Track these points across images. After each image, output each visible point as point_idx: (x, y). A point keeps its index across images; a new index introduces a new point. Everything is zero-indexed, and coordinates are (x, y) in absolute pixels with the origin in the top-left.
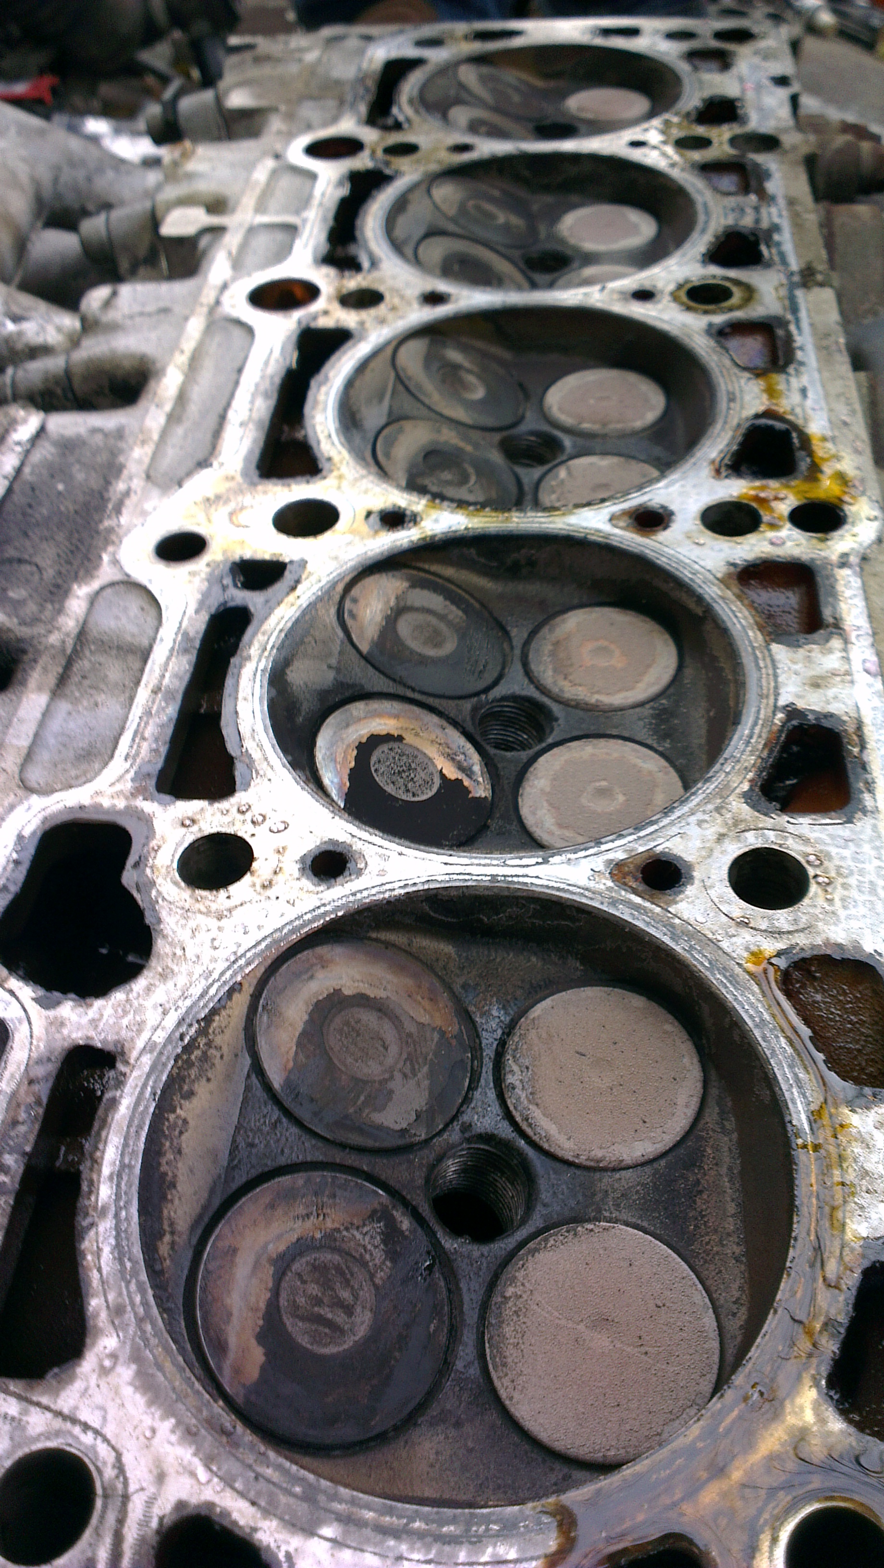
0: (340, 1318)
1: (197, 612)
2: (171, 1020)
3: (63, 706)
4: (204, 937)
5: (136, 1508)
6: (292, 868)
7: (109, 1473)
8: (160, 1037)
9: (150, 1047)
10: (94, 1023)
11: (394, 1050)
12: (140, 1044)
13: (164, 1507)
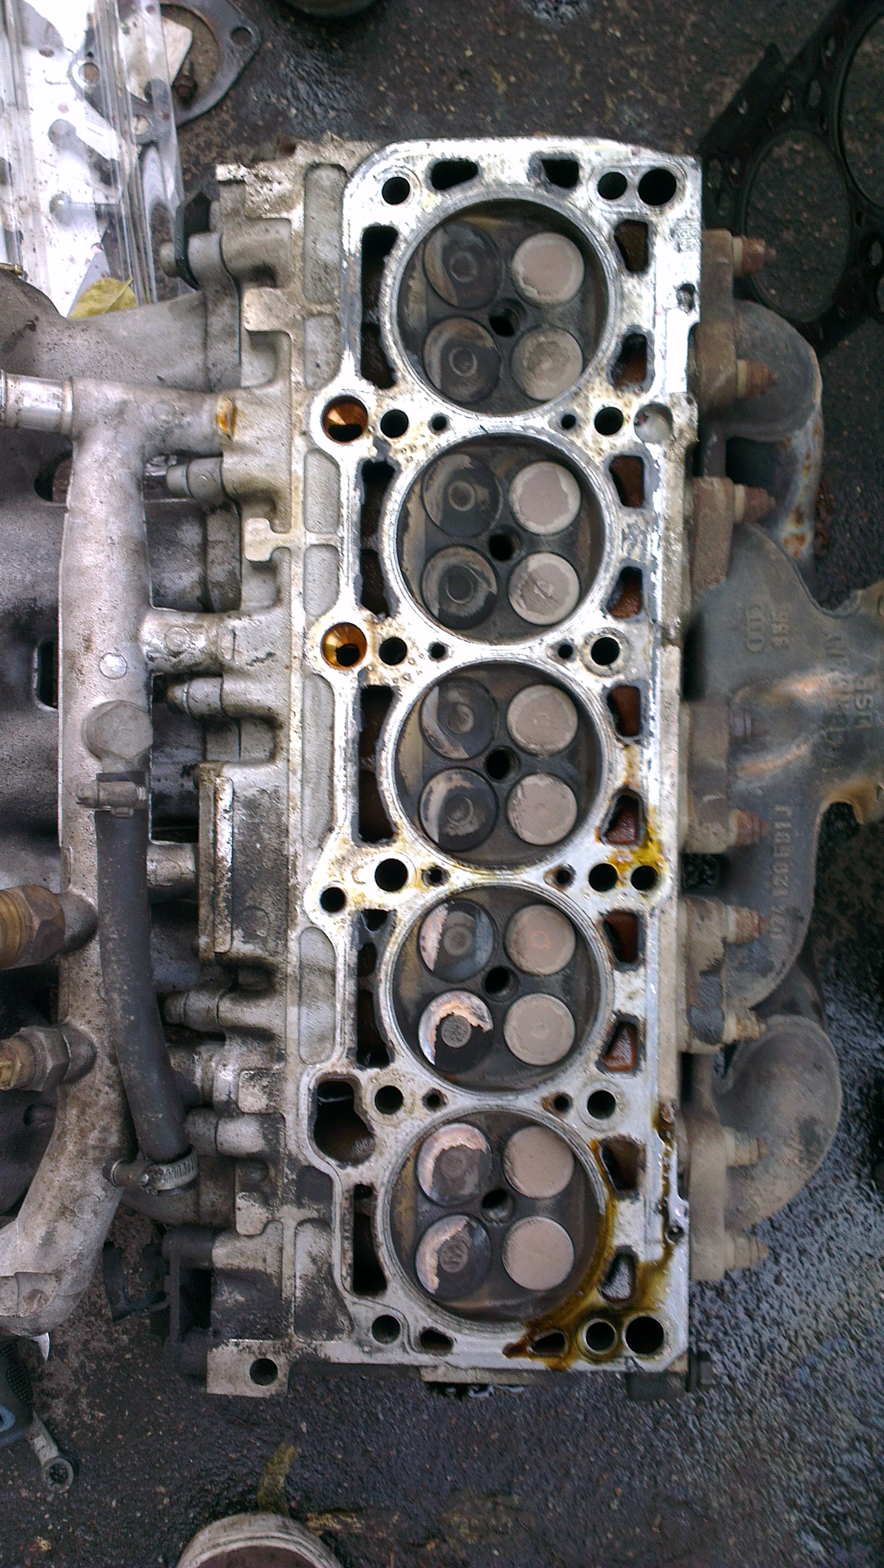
0: (458, 1260)
1: (351, 949)
2: (387, 1174)
3: (304, 1010)
4: (392, 1137)
5: (412, 1328)
6: (420, 1103)
7: (402, 1320)
8: (385, 1180)
9: (382, 1184)
10: (361, 1175)
11: (464, 1162)
12: (379, 1183)
13: (420, 1328)
